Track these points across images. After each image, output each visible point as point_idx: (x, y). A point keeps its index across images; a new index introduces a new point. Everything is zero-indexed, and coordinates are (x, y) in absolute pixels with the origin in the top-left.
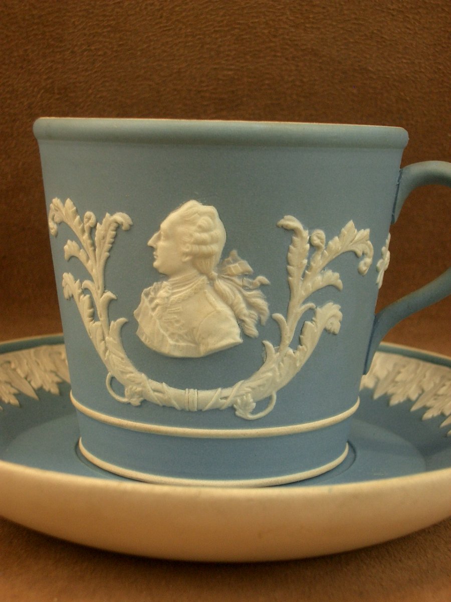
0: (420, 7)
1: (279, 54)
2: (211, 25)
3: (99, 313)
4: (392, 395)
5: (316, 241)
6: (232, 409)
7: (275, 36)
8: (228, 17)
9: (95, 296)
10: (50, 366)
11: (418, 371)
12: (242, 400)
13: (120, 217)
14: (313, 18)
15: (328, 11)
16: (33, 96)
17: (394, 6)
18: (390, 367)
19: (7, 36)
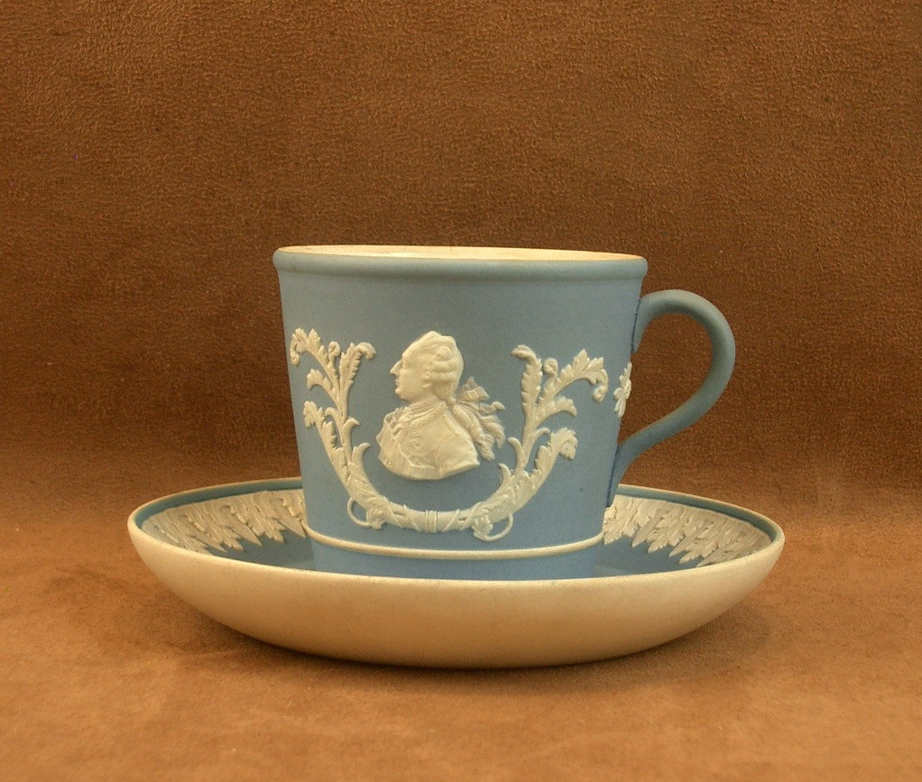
1: (525, 165)
3: (341, 439)
4: (652, 542)
5: (549, 369)
6: (470, 530)
8: (468, 126)
9: (338, 423)
10: (272, 513)
11: (682, 516)
12: (480, 521)
13: (364, 347)
16: (252, 211)
18: (652, 513)
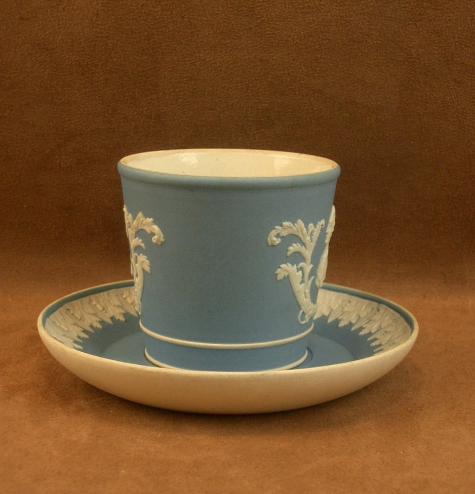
0: (389, 62)
1: (297, 93)
2: (253, 76)
4: (341, 320)
7: (294, 82)
8: (264, 71)
10: (117, 303)
11: (358, 305)
14: (320, 70)
15: (329, 66)
16: (138, 121)
17: (372, 62)
18: (340, 302)
19: (122, 84)
